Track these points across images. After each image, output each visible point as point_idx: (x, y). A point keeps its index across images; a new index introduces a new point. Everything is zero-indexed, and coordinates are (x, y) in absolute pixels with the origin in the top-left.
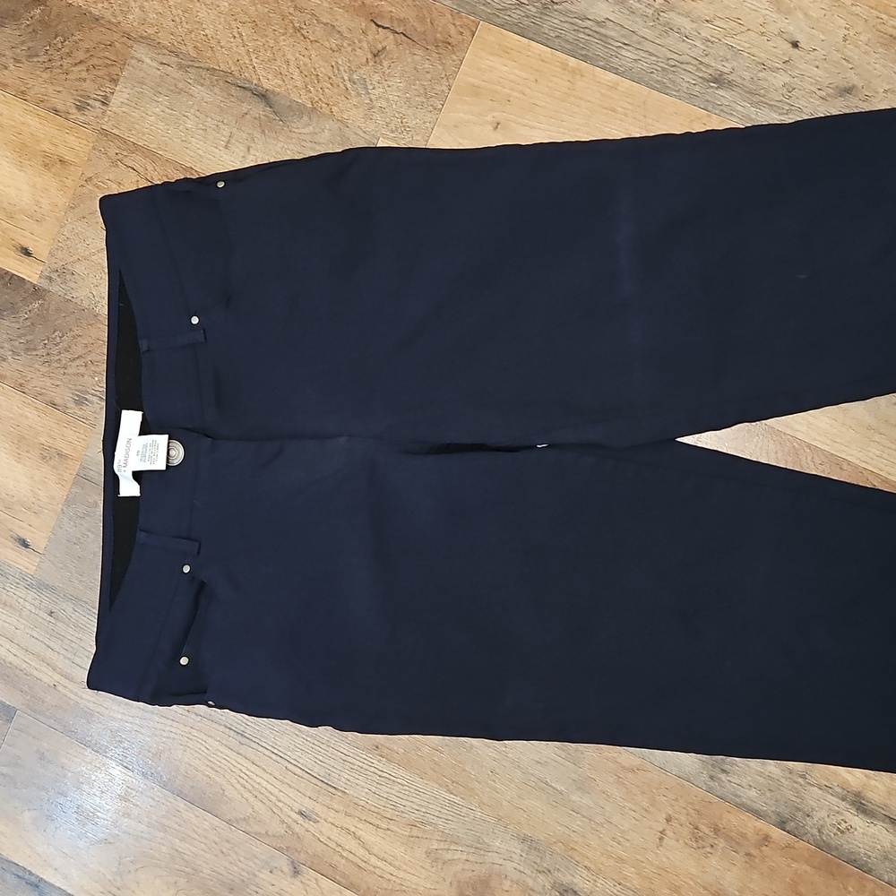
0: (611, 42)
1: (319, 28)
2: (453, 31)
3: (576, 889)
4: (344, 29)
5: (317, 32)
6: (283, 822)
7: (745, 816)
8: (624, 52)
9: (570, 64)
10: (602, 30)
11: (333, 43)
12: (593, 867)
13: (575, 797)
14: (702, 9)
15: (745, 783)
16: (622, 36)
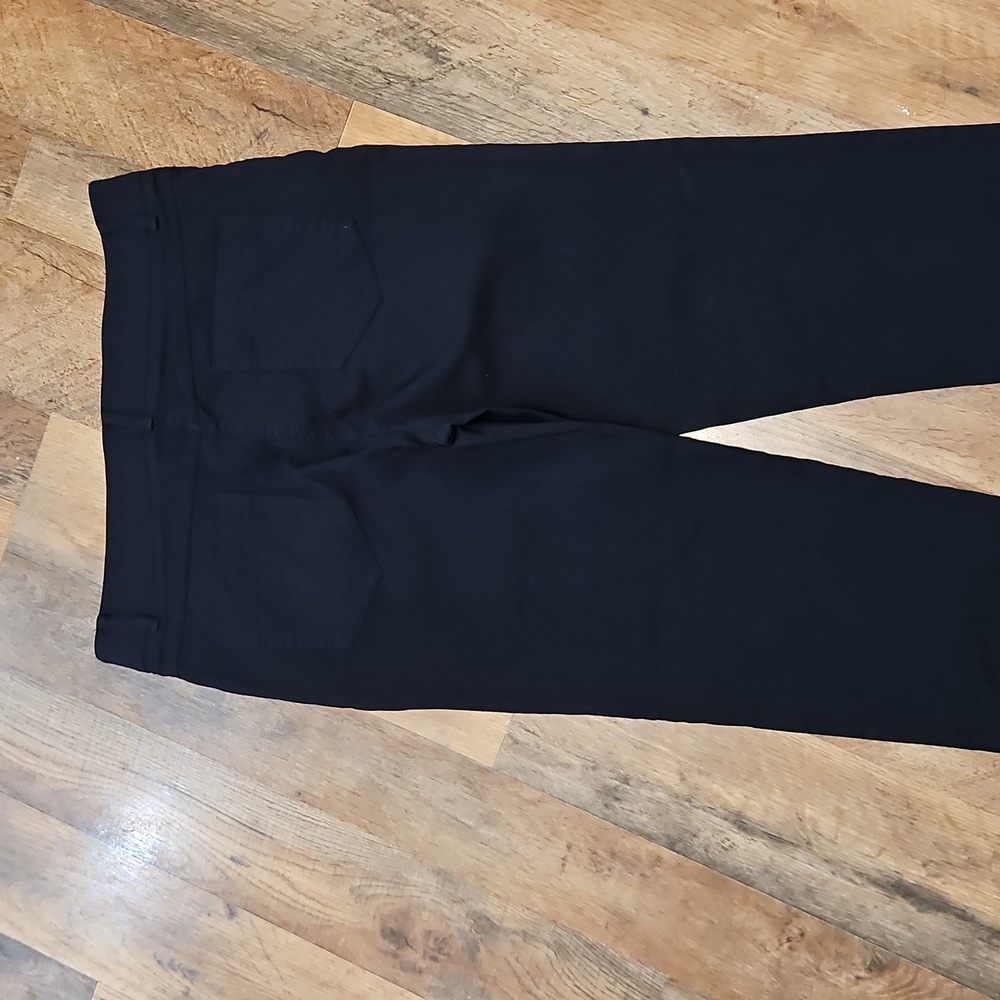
0: (476, 116)
1: (204, 113)
2: (329, 111)
3: (488, 915)
4: (227, 114)
5: (202, 117)
6: (217, 869)
7: (639, 841)
8: (488, 125)
9: (440, 138)
10: (467, 105)
11: (218, 127)
12: (502, 895)
13: (483, 831)
14: (558, 81)
15: (637, 808)
16: (487, 110)
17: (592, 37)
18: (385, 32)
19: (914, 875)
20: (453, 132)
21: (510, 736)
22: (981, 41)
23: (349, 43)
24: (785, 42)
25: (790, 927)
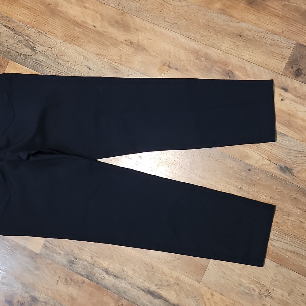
0: (43, 66)
2: (3, 63)
3: (36, 297)
7: (79, 276)
8: (47, 69)
9: (33, 72)
10: (41, 63)
12: (40, 291)
13: (35, 272)
14: (66, 58)
15: (79, 267)
16: (46, 65)
17: (76, 47)
18: (19, 41)
19: (153, 288)
20: (37, 71)
21: (44, 244)
22: (179, 56)
23: (9, 44)
24: (128, 52)
25: (119, 302)
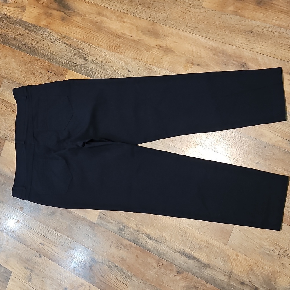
0: (94, 72)
1: (38, 73)
2: (63, 72)
3: (94, 258)
4: (42, 73)
5: (37, 74)
6: (37, 246)
7: (127, 241)
8: (96, 75)
9: (86, 78)
10: (92, 70)
11: (41, 76)
12: (97, 253)
13: (93, 238)
14: (111, 64)
15: (127, 233)
16: (96, 71)
17: (118, 54)
18: (75, 54)
19: (187, 250)
20: (89, 76)
21: (99, 215)
22: (200, 54)
23: (67, 57)
24: (159, 55)
25: (160, 262)
